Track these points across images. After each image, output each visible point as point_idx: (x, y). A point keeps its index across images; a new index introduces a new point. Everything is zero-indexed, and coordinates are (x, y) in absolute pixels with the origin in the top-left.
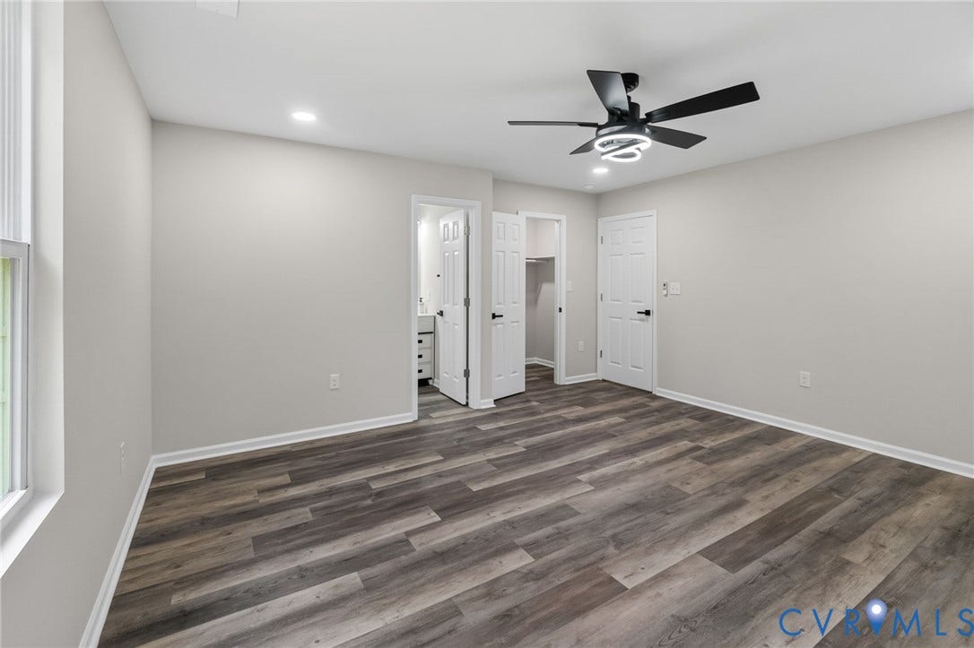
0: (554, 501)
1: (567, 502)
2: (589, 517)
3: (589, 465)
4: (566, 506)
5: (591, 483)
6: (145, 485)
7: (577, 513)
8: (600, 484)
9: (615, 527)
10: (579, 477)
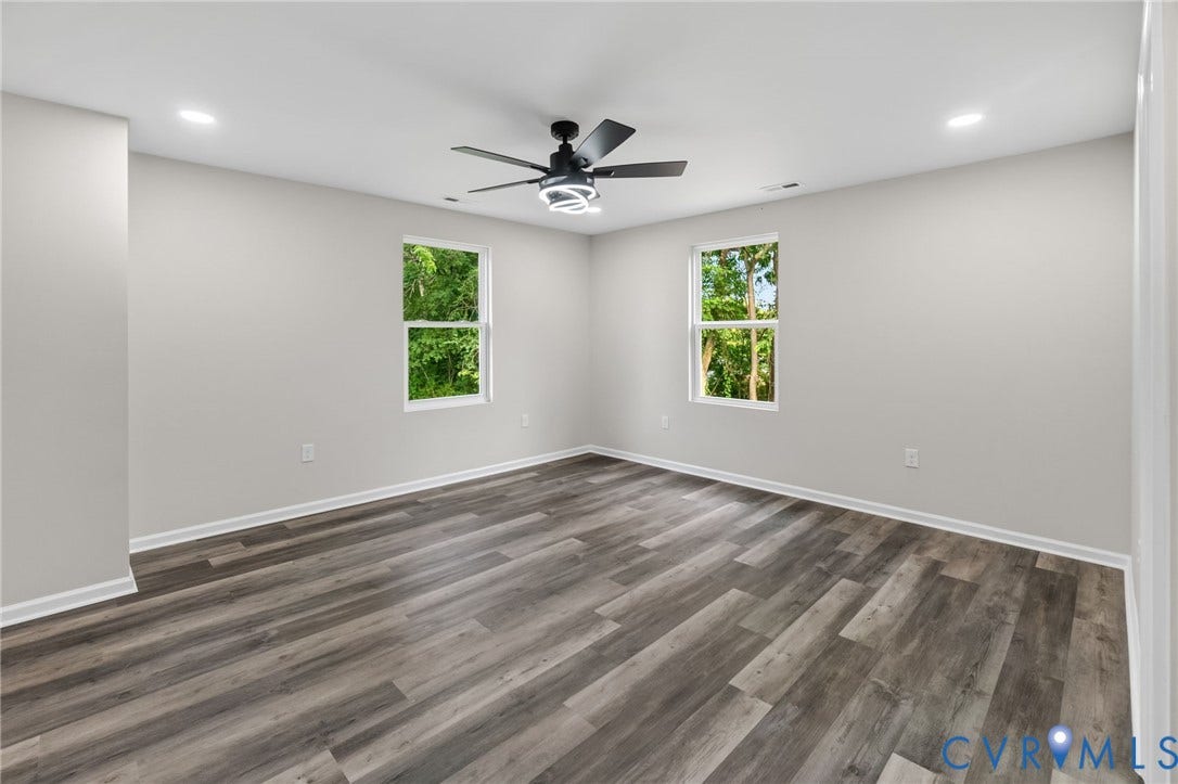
0: (640, 587)
1: (624, 588)
2: (600, 577)
3: (605, 653)
4: (624, 585)
5: (599, 619)
6: (1050, 546)
7: (612, 578)
8: (589, 619)
9: (576, 571)
10: (616, 626)
